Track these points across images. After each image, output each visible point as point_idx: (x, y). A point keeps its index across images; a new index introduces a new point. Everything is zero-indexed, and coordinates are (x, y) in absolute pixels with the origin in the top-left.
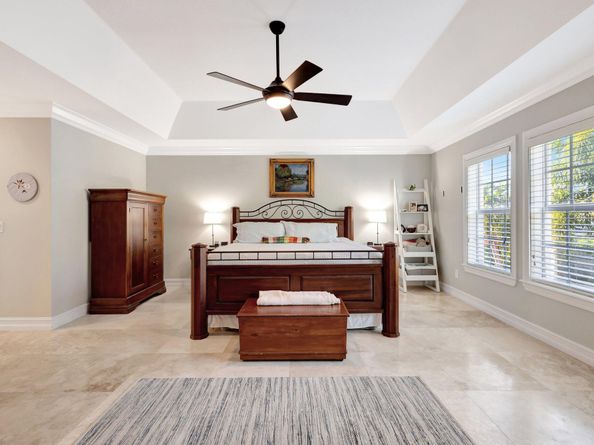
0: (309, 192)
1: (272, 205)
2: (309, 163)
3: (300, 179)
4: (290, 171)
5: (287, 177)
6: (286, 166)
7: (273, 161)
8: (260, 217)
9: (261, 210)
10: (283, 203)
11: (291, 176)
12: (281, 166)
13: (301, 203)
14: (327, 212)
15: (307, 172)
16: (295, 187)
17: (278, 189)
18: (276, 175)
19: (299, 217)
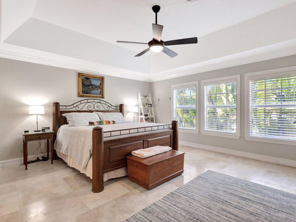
0: (102, 95)
1: (82, 102)
2: (102, 79)
3: (97, 87)
4: (90, 82)
5: (89, 86)
6: (89, 79)
7: (80, 75)
8: (74, 109)
9: (75, 105)
10: (89, 101)
11: (91, 85)
12: (85, 78)
13: (99, 101)
14: (112, 107)
15: (101, 84)
16: (94, 91)
17: (84, 92)
18: (83, 83)
19: (97, 109)
